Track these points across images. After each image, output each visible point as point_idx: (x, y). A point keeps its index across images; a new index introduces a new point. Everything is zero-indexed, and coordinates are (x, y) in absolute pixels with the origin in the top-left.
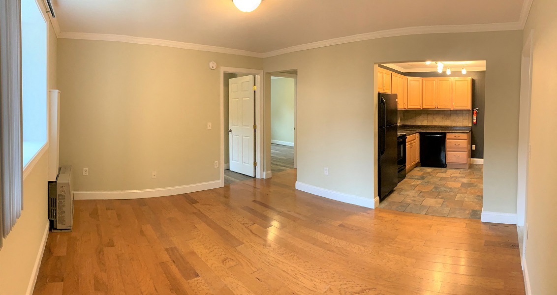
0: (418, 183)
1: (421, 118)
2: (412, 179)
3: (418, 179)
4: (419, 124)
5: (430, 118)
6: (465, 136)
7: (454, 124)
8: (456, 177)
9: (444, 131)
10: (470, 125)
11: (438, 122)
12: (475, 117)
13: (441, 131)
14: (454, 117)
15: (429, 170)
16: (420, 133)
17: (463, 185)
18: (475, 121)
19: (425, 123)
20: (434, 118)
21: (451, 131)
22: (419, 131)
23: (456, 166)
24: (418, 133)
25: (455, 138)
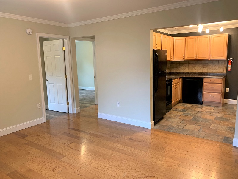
0: (180, 114)
1: (183, 67)
2: (177, 111)
3: (180, 111)
4: (182, 71)
5: (190, 66)
6: (220, 81)
7: (210, 71)
8: (211, 112)
9: (202, 77)
10: (225, 72)
11: (197, 70)
12: (230, 66)
13: (199, 77)
14: (210, 66)
15: (189, 105)
16: (183, 78)
17: (217, 118)
18: (229, 69)
19: (187, 71)
20: (193, 67)
21: (207, 77)
22: (182, 76)
23: (211, 104)
24: (181, 78)
25: (211, 82)
